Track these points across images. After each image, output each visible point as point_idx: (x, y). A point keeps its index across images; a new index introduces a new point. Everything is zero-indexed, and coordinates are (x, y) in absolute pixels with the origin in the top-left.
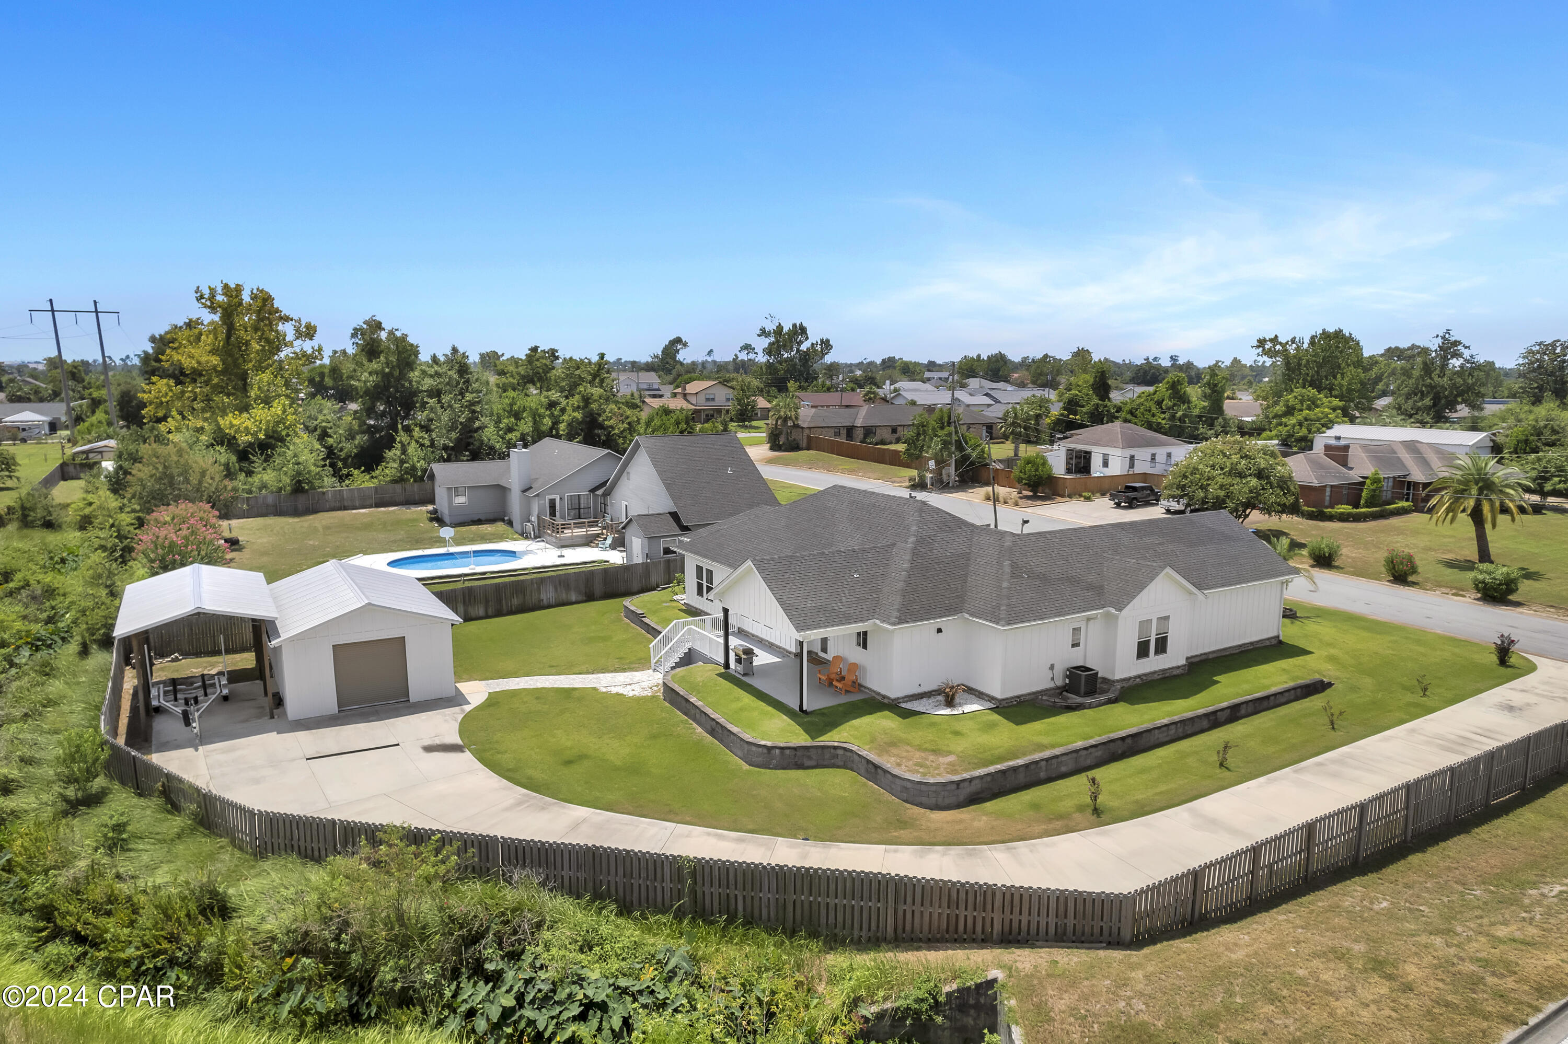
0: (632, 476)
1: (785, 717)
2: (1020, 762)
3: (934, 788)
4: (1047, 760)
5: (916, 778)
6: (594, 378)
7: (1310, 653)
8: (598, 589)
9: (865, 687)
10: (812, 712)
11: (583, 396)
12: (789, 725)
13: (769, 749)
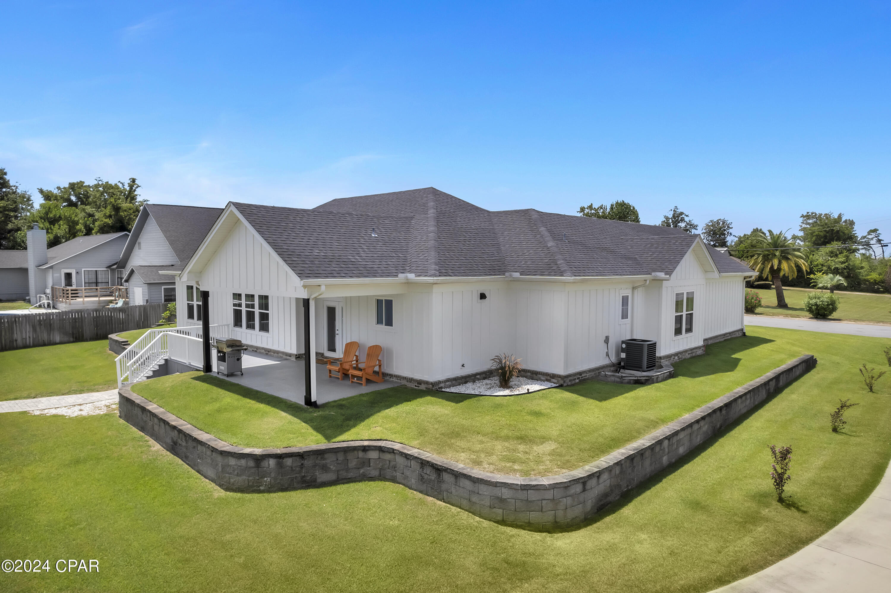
0: (143, 245)
1: (284, 414)
7: (772, 341)
12: (290, 422)
13: (258, 459)
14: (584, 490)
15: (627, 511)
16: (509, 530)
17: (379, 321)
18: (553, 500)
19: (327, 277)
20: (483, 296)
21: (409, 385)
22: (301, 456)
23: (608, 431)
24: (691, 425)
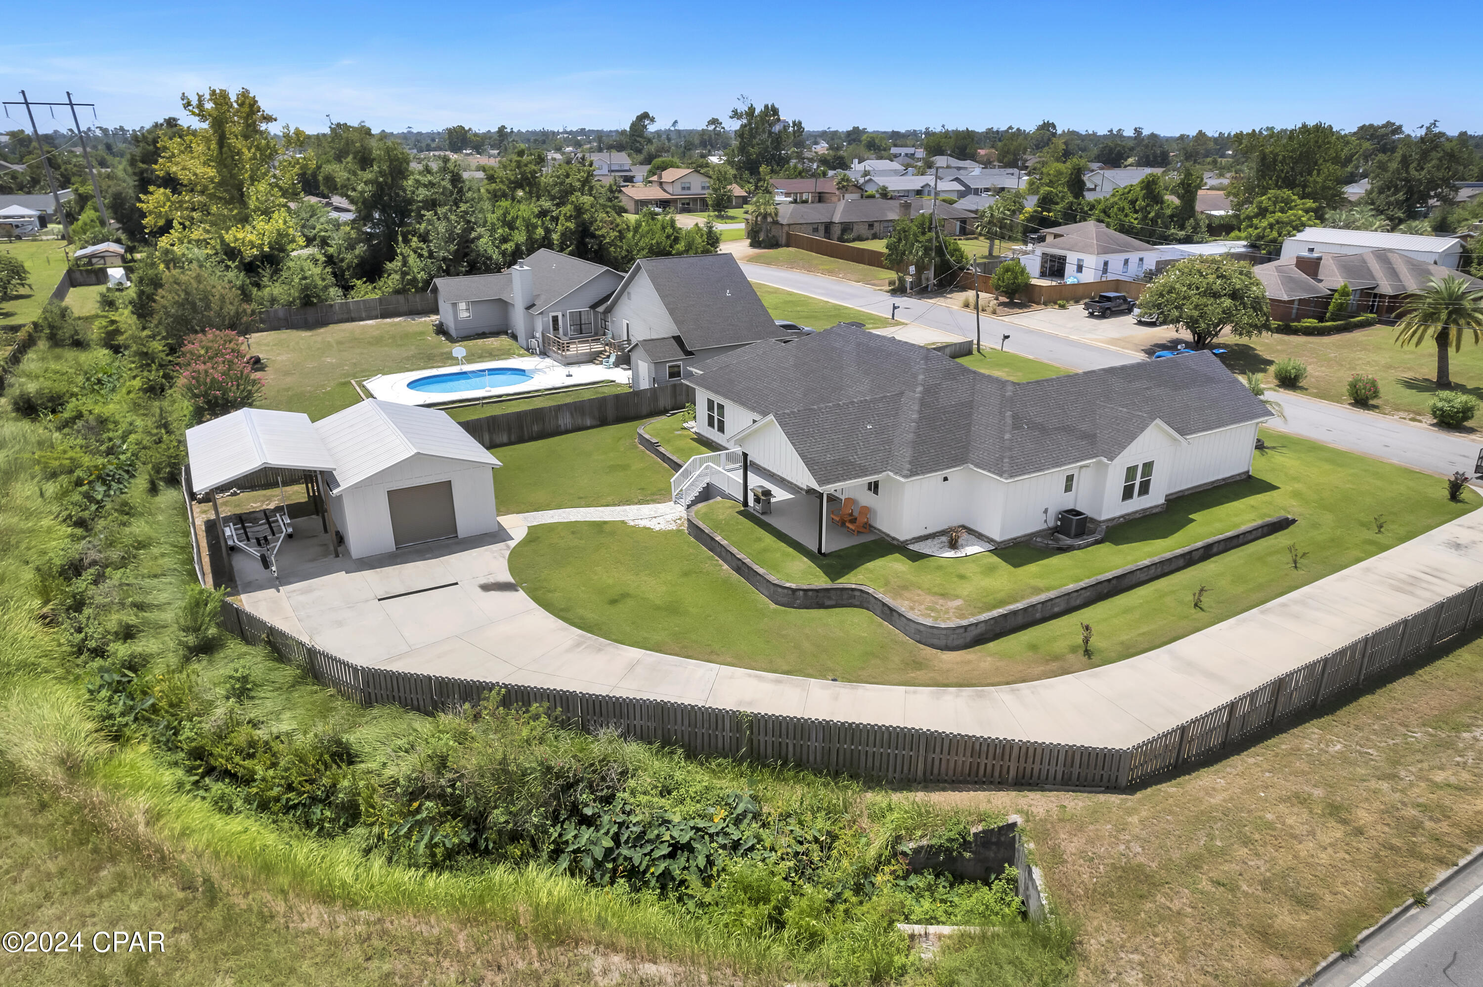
0: (633, 296)
1: (805, 559)
2: (1019, 606)
3: (944, 632)
4: (1043, 603)
5: (929, 622)
6: (583, 186)
7: (1278, 488)
8: (611, 413)
9: (875, 528)
10: (830, 555)
11: (576, 207)
12: (810, 566)
13: (794, 591)
14: (966, 631)
16: (923, 647)
17: (869, 489)
18: (946, 635)
20: (946, 479)
21: (888, 540)
22: (817, 591)
24: (1069, 594)
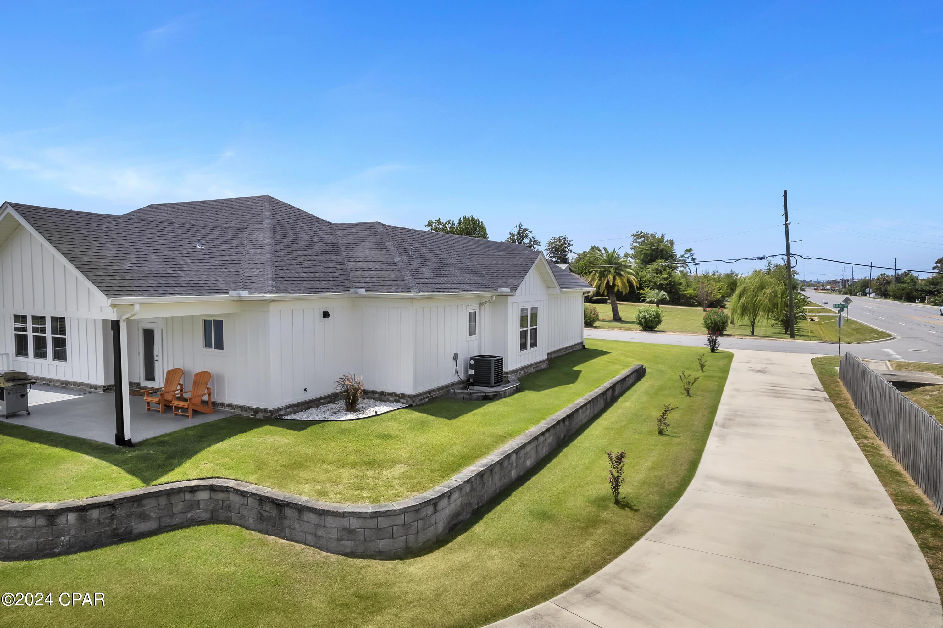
1: (87, 458)
4: (516, 452)
7: (610, 353)
9: (223, 405)
10: (141, 444)
12: (96, 467)
13: (53, 515)
14: (435, 511)
15: (478, 528)
16: (360, 562)
17: (207, 344)
18: (404, 525)
19: (142, 295)
20: (326, 314)
21: (244, 414)
22: (111, 505)
23: (458, 449)
24: (536, 438)
